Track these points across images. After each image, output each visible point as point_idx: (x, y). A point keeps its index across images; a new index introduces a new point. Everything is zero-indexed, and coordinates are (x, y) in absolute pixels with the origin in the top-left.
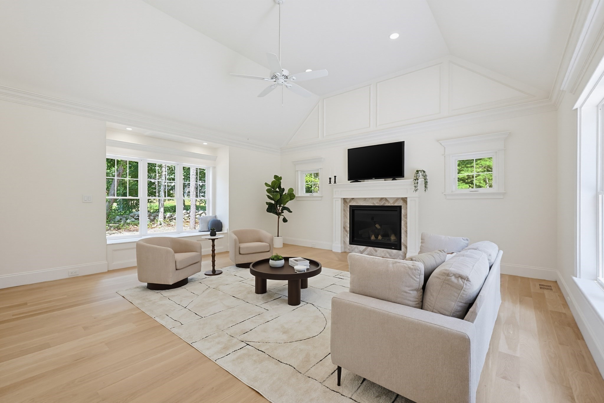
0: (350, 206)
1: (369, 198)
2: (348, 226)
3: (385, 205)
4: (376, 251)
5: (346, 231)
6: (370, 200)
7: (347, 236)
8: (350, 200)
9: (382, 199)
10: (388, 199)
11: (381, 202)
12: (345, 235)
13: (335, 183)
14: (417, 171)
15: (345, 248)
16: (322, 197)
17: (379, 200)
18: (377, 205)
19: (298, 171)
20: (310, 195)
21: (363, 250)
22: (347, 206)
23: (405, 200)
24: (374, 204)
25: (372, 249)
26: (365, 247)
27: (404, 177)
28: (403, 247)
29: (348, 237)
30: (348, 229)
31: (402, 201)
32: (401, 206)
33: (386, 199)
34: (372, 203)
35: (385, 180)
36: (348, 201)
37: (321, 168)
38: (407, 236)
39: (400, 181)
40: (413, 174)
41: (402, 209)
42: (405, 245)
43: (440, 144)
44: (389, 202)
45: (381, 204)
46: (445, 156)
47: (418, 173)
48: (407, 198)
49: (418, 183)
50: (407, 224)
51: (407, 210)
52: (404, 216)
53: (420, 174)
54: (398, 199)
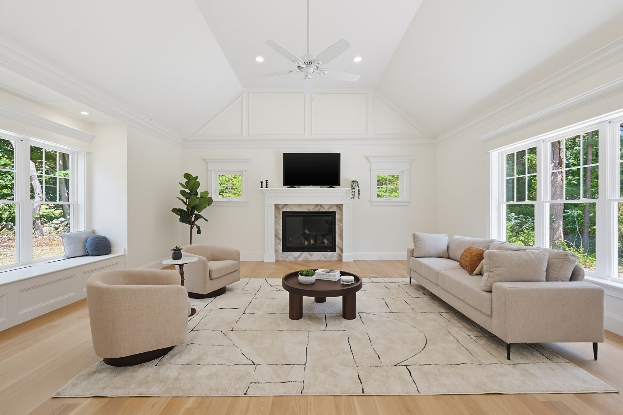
0: (283, 212)
1: (304, 204)
2: (281, 233)
3: (320, 211)
4: (312, 255)
5: (279, 239)
6: (306, 206)
7: (279, 243)
8: (283, 206)
9: (317, 205)
10: (323, 205)
11: (317, 208)
12: (277, 243)
13: (267, 187)
14: (353, 181)
15: (276, 257)
16: (247, 202)
17: (314, 206)
18: (312, 211)
19: (211, 170)
20: (227, 200)
21: (298, 256)
22: (279, 213)
23: (340, 206)
24: (309, 210)
25: (308, 254)
26: (299, 253)
27: (340, 186)
28: (337, 249)
29: (280, 245)
30: (281, 237)
31: (336, 207)
32: (335, 212)
33: (321, 205)
34: (307, 209)
35: (321, 188)
36: (280, 207)
37: (245, 170)
38: (342, 239)
39: (337, 189)
40: (350, 184)
41: (336, 215)
42: (339, 247)
43: (368, 160)
44: (324, 208)
45: (317, 210)
46: (371, 171)
47: (354, 183)
48: (342, 205)
49: (355, 192)
50: (342, 227)
51: (342, 215)
52: (338, 221)
53: (356, 184)
54: (332, 205)
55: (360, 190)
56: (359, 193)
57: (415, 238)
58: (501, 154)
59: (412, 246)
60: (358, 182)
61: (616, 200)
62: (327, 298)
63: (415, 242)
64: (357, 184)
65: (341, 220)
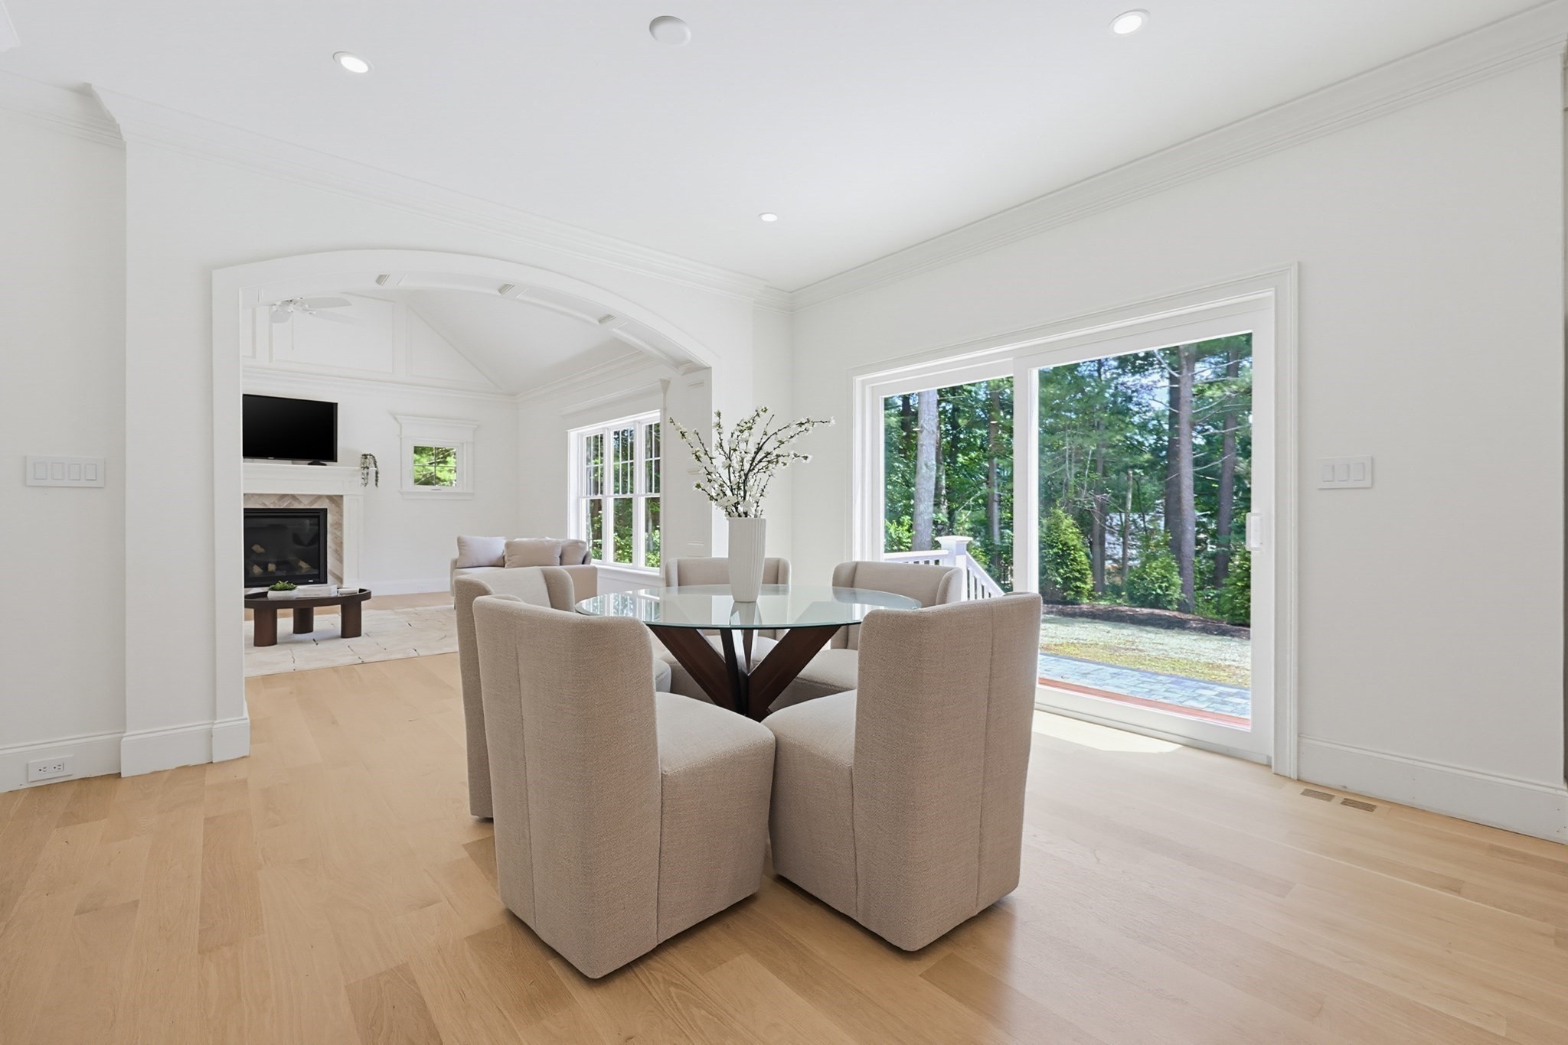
3: (292, 507)
6: (256, 497)
9: (283, 496)
10: (298, 497)
11: (283, 502)
14: (365, 456)
17: (278, 498)
18: (271, 508)
23: (336, 500)
24: (266, 505)
27: (336, 462)
28: (330, 578)
31: (328, 500)
32: (326, 509)
33: (294, 497)
34: (260, 503)
35: (293, 464)
38: (340, 560)
39: (329, 467)
40: (359, 459)
41: (328, 515)
42: (334, 575)
43: (396, 419)
44: (300, 502)
45: (284, 505)
46: (401, 439)
47: (366, 458)
48: (342, 496)
49: (368, 474)
50: (341, 538)
51: (342, 516)
52: (332, 525)
53: (370, 460)
54: (319, 497)
55: (379, 471)
56: (377, 477)
57: (461, 543)
58: (581, 435)
59: (456, 555)
60: (376, 458)
61: (642, 495)
62: (315, 608)
63: (459, 549)
64: (372, 462)
65: (339, 525)
